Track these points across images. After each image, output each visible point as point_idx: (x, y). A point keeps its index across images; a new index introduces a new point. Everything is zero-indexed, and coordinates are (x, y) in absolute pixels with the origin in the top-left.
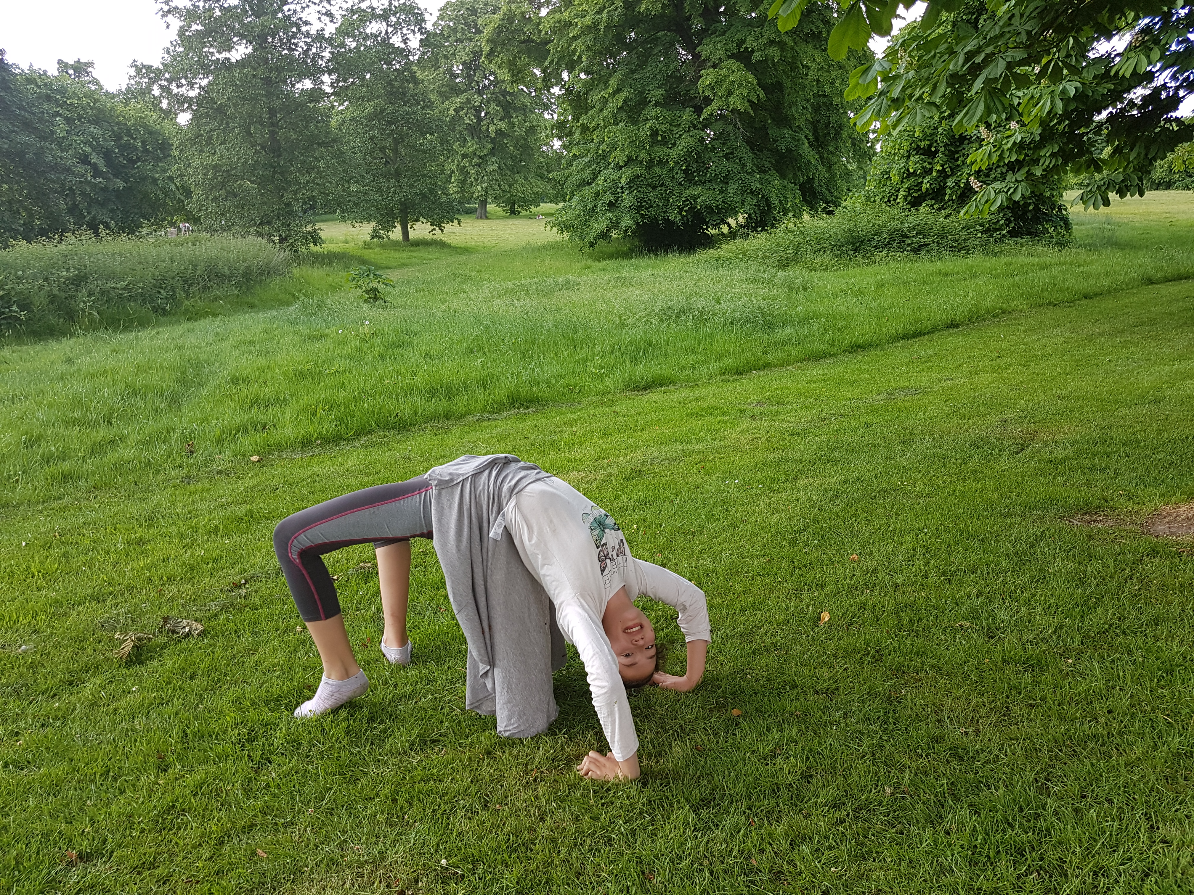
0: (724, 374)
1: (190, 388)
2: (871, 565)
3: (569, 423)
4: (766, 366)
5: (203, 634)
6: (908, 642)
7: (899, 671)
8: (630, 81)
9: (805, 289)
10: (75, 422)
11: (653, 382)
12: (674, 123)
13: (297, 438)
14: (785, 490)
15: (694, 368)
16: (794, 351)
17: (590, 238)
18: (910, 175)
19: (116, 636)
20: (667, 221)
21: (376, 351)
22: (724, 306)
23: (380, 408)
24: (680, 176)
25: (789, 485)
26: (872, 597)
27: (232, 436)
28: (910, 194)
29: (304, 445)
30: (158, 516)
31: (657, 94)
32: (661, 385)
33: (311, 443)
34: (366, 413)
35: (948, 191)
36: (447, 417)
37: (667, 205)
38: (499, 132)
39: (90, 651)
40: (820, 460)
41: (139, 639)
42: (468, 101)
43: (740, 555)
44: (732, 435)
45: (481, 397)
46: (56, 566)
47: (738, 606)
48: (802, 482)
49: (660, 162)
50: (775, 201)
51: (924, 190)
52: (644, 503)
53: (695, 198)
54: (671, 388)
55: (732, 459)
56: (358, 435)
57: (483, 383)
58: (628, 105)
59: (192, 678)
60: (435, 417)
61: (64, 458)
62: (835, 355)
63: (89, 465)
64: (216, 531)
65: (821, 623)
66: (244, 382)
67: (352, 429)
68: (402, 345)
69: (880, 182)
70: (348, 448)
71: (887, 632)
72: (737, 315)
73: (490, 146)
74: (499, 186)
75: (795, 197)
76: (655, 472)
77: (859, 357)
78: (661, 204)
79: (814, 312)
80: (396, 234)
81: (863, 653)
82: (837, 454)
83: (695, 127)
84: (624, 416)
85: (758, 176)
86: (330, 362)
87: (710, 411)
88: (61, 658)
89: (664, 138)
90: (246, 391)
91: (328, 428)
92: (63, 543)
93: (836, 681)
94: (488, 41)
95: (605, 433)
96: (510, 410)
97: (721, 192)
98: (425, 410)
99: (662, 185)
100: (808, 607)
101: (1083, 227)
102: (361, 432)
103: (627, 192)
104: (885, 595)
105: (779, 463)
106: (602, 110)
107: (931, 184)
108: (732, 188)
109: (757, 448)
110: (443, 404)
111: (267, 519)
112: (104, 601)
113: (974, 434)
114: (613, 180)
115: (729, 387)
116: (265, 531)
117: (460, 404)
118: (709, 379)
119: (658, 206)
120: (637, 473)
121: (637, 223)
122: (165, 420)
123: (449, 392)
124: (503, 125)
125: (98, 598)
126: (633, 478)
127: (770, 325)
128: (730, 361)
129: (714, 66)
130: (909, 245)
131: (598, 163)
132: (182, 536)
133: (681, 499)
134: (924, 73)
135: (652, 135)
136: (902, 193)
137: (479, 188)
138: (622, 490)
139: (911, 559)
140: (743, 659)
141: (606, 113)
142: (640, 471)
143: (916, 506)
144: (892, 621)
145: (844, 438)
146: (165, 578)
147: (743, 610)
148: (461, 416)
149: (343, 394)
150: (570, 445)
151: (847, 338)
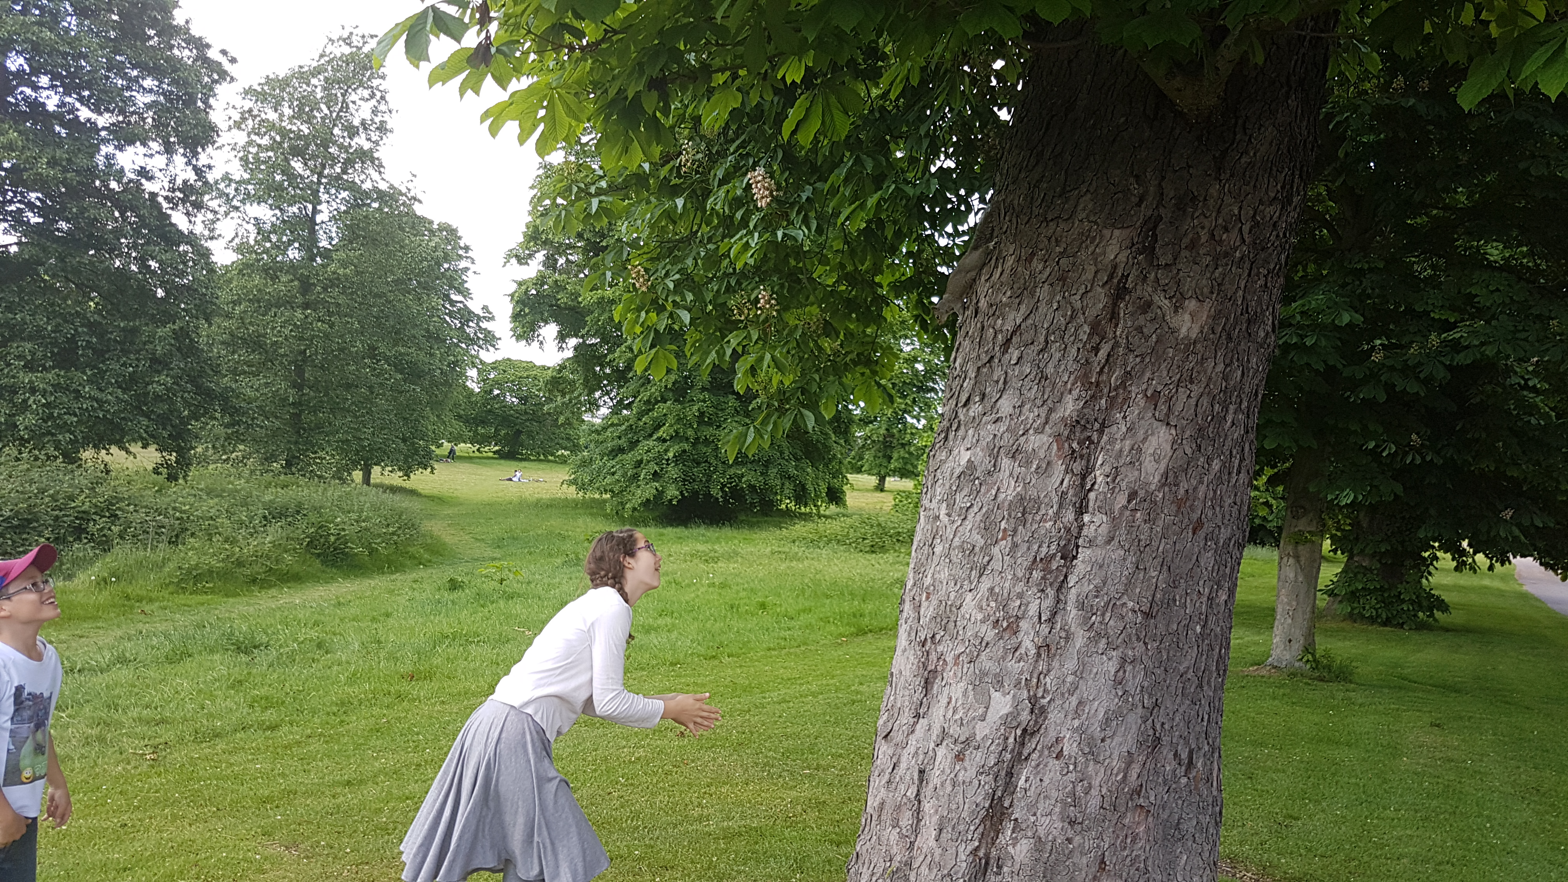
17: (634, 504)
20: (708, 495)
37: (710, 481)
78: (704, 480)
103: (672, 465)
114: (657, 451)
119: (701, 481)
121: (682, 495)
135: (698, 416)
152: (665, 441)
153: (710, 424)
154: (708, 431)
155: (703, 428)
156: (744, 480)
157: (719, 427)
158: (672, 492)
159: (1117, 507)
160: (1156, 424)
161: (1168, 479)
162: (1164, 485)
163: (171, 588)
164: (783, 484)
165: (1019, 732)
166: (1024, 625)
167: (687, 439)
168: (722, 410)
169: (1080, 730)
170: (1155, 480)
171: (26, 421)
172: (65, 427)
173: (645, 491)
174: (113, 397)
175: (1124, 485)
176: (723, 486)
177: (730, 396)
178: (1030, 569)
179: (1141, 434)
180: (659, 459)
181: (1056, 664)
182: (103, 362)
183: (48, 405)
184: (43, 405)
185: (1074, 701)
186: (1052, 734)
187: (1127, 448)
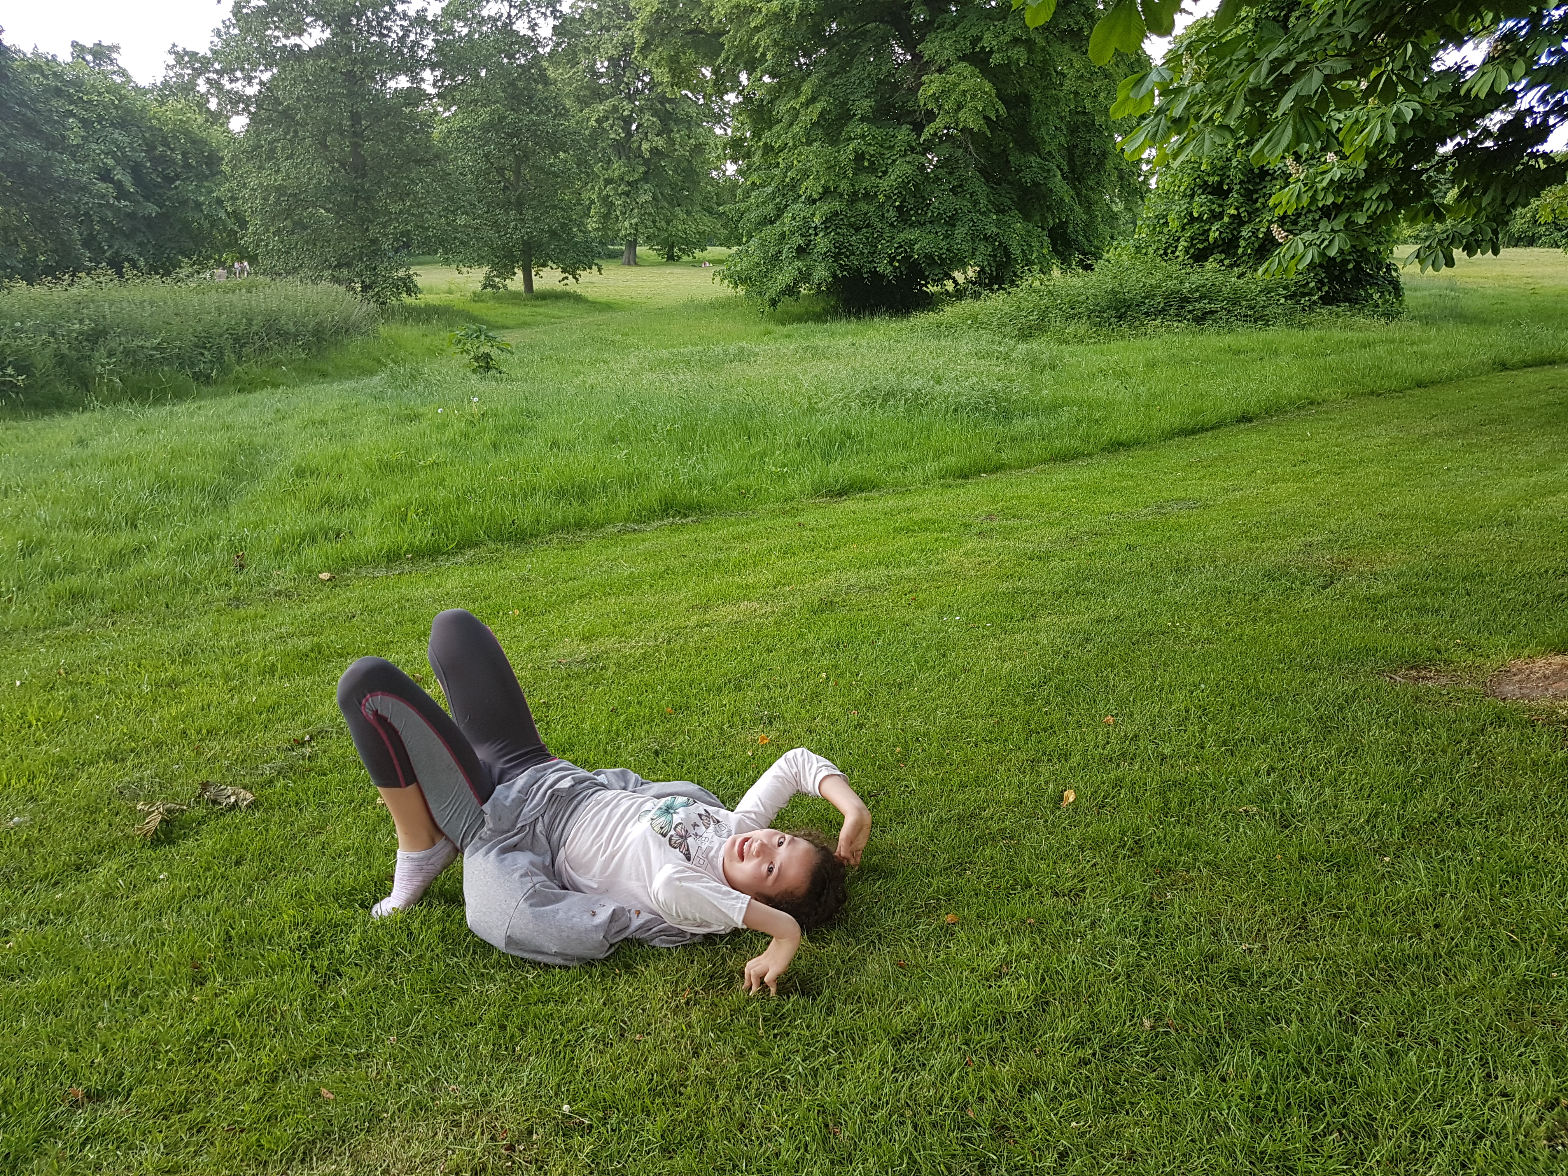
0: (944, 477)
1: (241, 481)
2: (1131, 729)
3: (739, 537)
4: (1000, 467)
5: (254, 805)
6: (1177, 831)
7: (1165, 868)
8: (828, 87)
9: (1053, 368)
10: (87, 524)
11: (851, 486)
12: (885, 145)
13: (381, 551)
14: (1020, 630)
15: (905, 468)
16: (1036, 449)
17: (772, 293)
18: (1192, 220)
19: (139, 807)
20: (874, 273)
21: (488, 438)
22: (945, 387)
23: (491, 513)
24: (892, 214)
25: (1025, 624)
26: (1131, 771)
27: (295, 546)
28: (1193, 246)
29: (390, 560)
30: (196, 649)
31: (863, 105)
32: (862, 490)
33: (399, 556)
34: (473, 519)
35: (1242, 243)
36: (579, 526)
37: (875, 252)
38: (654, 151)
39: (104, 825)
40: (1067, 592)
41: (169, 811)
42: (615, 109)
43: (960, 714)
44: (953, 558)
45: (625, 502)
46: (61, 713)
47: (956, 780)
48: (1042, 622)
49: (867, 194)
50: (1016, 251)
51: (1211, 240)
52: (836, 645)
53: (912, 244)
54: (875, 494)
55: (953, 589)
56: (461, 547)
57: (628, 483)
58: (825, 120)
59: (238, 863)
60: (564, 526)
61: (72, 570)
62: (1090, 455)
63: (106, 581)
64: (272, 670)
65: (1064, 804)
66: (312, 474)
67: (453, 540)
68: (521, 429)
69: (1154, 229)
70: (448, 564)
71: (1150, 817)
72: (963, 399)
73: (642, 169)
74: (654, 222)
75: (1042, 245)
76: (851, 604)
77: (1122, 458)
78: (866, 251)
79: (1064, 398)
80: (516, 283)
81: (1117, 844)
82: (1089, 585)
83: (913, 150)
84: (812, 530)
85: (995, 217)
86: (426, 451)
87: (925, 525)
88: (66, 834)
89: (872, 163)
90: (314, 487)
91: (423, 537)
92: (70, 683)
93: (1082, 880)
94: (642, 29)
95: (787, 552)
96: (662, 519)
97: (946, 237)
98: (550, 516)
99: (868, 226)
100: (1047, 783)
101: (1418, 294)
102: (466, 544)
103: (821, 234)
104: (1148, 770)
105: (1013, 595)
106: (791, 125)
107: (1221, 233)
108: (960, 231)
109: (985, 575)
110: (573, 510)
111: (340, 656)
112: (123, 760)
113: (1270, 561)
114: (804, 217)
115: (951, 494)
116: (337, 671)
117: (596, 509)
118: (924, 484)
119: (862, 253)
120: (828, 605)
121: (835, 276)
122: (207, 523)
123: (582, 494)
124: (660, 142)
125: (116, 757)
126: (823, 611)
127: (1005, 415)
128: (952, 461)
129: (940, 70)
130: (1190, 312)
131: (784, 195)
132: (227, 677)
133: (884, 641)
134: (1216, 86)
135: (855, 160)
136: (1183, 244)
137: (627, 224)
138: (808, 627)
139: (1182, 723)
140: (962, 850)
141: (796, 128)
142: (832, 602)
143: (1191, 655)
144: (1156, 802)
145: (1099, 563)
146: (204, 731)
147: (962, 786)
148: (598, 526)
149: (442, 493)
150: (740, 566)
151: (1107, 433)
158: (821, 273)
167: (840, 196)
180: (805, 228)
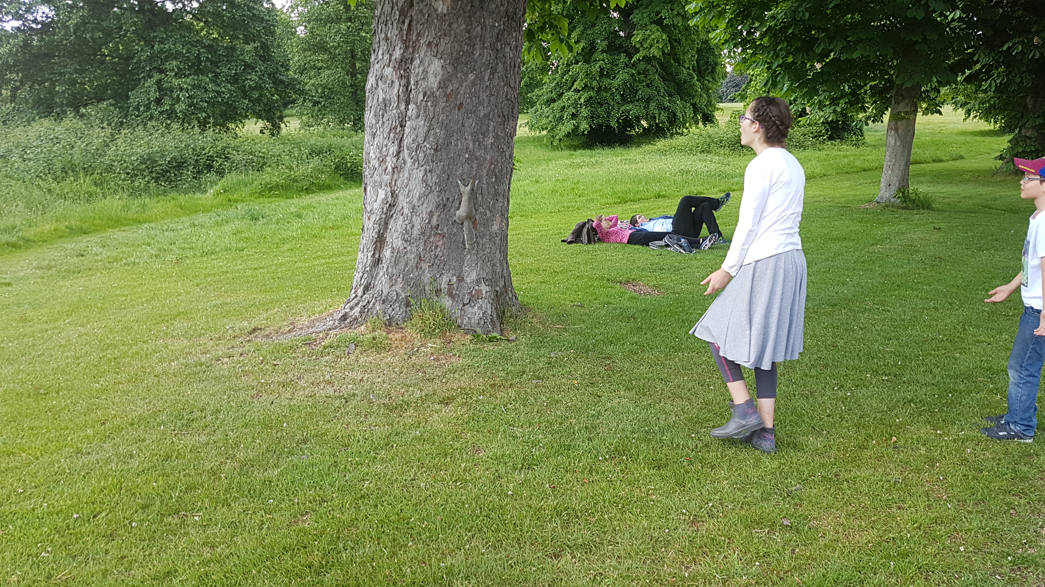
8: (585, 35)
12: (614, 64)
20: (609, 127)
24: (618, 98)
31: (601, 44)
37: (610, 116)
49: (606, 88)
50: (679, 115)
58: (584, 52)
75: (689, 112)
83: (627, 66)
85: (668, 98)
89: (607, 72)
97: (645, 108)
99: (606, 103)
103: (584, 107)
108: (652, 105)
114: (575, 99)
119: (604, 117)
121: (591, 127)
129: (642, 28)
131: (561, 87)
135: (600, 71)
152: (579, 91)
153: (608, 76)
154: (606, 82)
155: (604, 79)
156: (631, 112)
157: (614, 77)
158: (584, 126)
159: (419, 100)
160: (433, 58)
161: (443, 85)
162: (439, 88)
163: (257, 195)
164: (660, 113)
165: (388, 205)
166: (388, 159)
167: (593, 88)
168: (617, 65)
169: (410, 202)
170: (435, 86)
171: (180, 107)
172: (202, 110)
173: (567, 127)
174: (227, 89)
175: (420, 90)
176: (619, 118)
177: (622, 54)
178: (389, 133)
179: (426, 64)
180: (575, 104)
181: (401, 175)
182: (218, 68)
183: (190, 97)
184: (188, 97)
185: (407, 190)
186: (401, 205)
187: (421, 72)
